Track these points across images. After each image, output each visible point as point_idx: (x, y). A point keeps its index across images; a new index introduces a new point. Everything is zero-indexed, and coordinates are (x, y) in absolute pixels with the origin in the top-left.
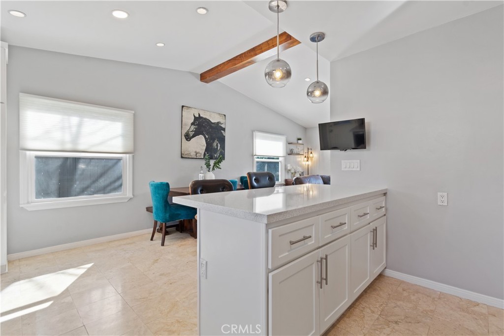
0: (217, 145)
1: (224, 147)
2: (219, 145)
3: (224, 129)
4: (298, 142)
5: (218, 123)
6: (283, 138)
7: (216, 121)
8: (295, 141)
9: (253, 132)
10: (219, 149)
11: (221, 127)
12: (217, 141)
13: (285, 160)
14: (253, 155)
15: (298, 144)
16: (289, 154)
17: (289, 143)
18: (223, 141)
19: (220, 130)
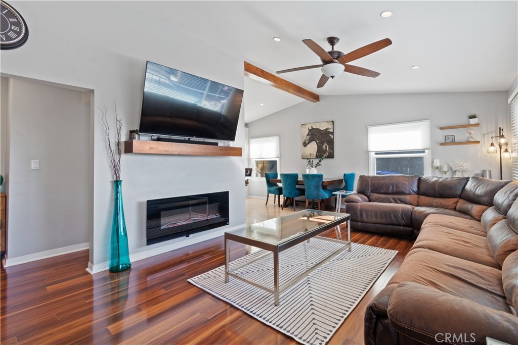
0: (326, 147)
1: (333, 148)
2: (328, 147)
3: (332, 133)
4: (469, 123)
5: (327, 129)
6: (426, 123)
9: (367, 128)
11: (329, 132)
12: (327, 143)
13: (433, 153)
14: (368, 152)
15: (469, 126)
16: (442, 144)
17: (442, 128)
18: (331, 143)
19: (329, 134)
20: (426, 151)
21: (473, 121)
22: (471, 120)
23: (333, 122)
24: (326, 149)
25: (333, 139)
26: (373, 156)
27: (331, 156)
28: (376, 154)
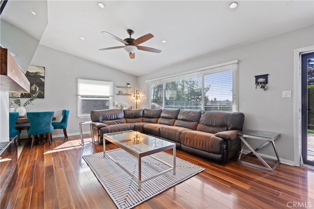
0: (35, 88)
1: (44, 90)
2: (38, 88)
3: (44, 77)
4: (127, 86)
5: (36, 73)
6: (111, 83)
7: (35, 72)
8: (125, 85)
9: (77, 79)
10: (37, 91)
11: (40, 76)
12: (36, 85)
13: (113, 99)
14: (77, 95)
15: (127, 87)
16: (117, 95)
17: (118, 87)
18: (42, 85)
19: (39, 78)
20: (110, 97)
21: (129, 86)
22: (128, 85)
23: (44, 68)
24: (36, 90)
25: (44, 82)
26: (80, 98)
27: (41, 96)
28: (82, 97)
